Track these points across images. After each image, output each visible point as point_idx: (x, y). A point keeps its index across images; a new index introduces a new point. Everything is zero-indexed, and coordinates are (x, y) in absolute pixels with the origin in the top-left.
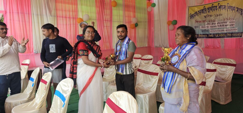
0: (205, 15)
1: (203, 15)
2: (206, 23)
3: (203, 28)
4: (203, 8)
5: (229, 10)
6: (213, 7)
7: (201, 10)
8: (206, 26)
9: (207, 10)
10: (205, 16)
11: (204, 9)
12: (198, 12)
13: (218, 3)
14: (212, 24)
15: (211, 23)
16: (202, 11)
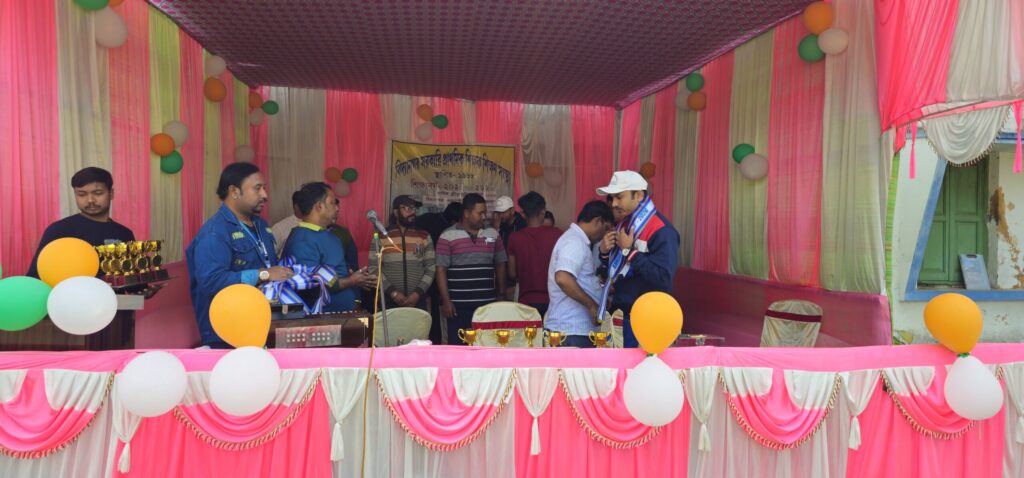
0: (438, 169)
1: (432, 169)
2: (438, 190)
3: (429, 202)
4: (433, 153)
5: (486, 168)
6: (455, 155)
7: (428, 157)
8: (437, 197)
9: (442, 159)
10: (437, 174)
11: (437, 155)
12: (421, 161)
13: (466, 148)
14: (453, 194)
15: (450, 192)
16: (431, 159)
